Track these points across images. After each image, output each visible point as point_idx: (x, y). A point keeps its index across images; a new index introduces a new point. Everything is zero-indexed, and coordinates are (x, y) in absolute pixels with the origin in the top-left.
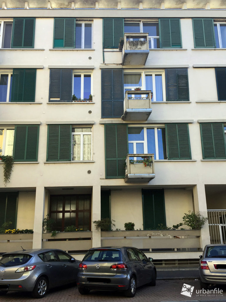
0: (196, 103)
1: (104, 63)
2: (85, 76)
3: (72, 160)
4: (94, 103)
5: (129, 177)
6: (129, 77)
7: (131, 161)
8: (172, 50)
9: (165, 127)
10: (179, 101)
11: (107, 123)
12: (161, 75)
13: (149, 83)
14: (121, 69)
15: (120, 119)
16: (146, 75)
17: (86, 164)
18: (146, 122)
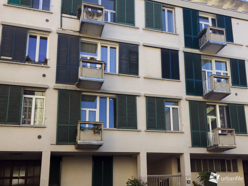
0: (144, 78)
1: (62, 28)
2: (41, 38)
3: (22, 124)
4: (49, 67)
5: (78, 144)
6: (86, 46)
7: (82, 128)
8: (126, 26)
9: (116, 98)
10: (130, 74)
11: (61, 88)
12: (116, 48)
13: (104, 54)
14: (78, 37)
15: (74, 86)
16: (102, 46)
17: (36, 128)
18: (99, 91)
